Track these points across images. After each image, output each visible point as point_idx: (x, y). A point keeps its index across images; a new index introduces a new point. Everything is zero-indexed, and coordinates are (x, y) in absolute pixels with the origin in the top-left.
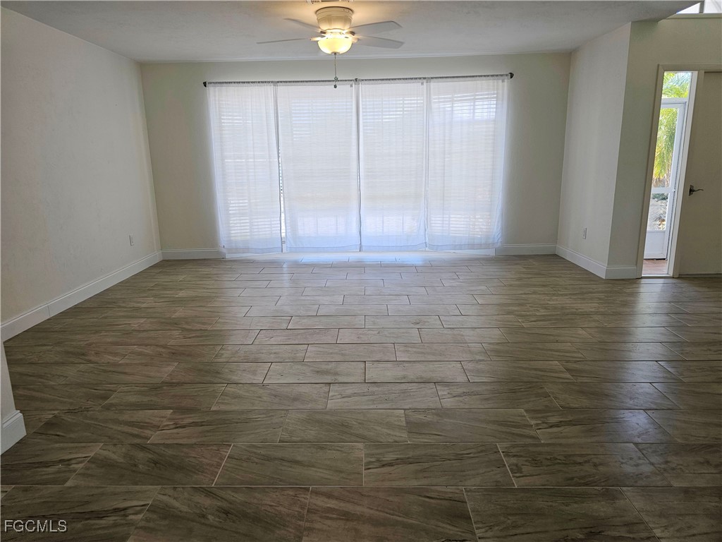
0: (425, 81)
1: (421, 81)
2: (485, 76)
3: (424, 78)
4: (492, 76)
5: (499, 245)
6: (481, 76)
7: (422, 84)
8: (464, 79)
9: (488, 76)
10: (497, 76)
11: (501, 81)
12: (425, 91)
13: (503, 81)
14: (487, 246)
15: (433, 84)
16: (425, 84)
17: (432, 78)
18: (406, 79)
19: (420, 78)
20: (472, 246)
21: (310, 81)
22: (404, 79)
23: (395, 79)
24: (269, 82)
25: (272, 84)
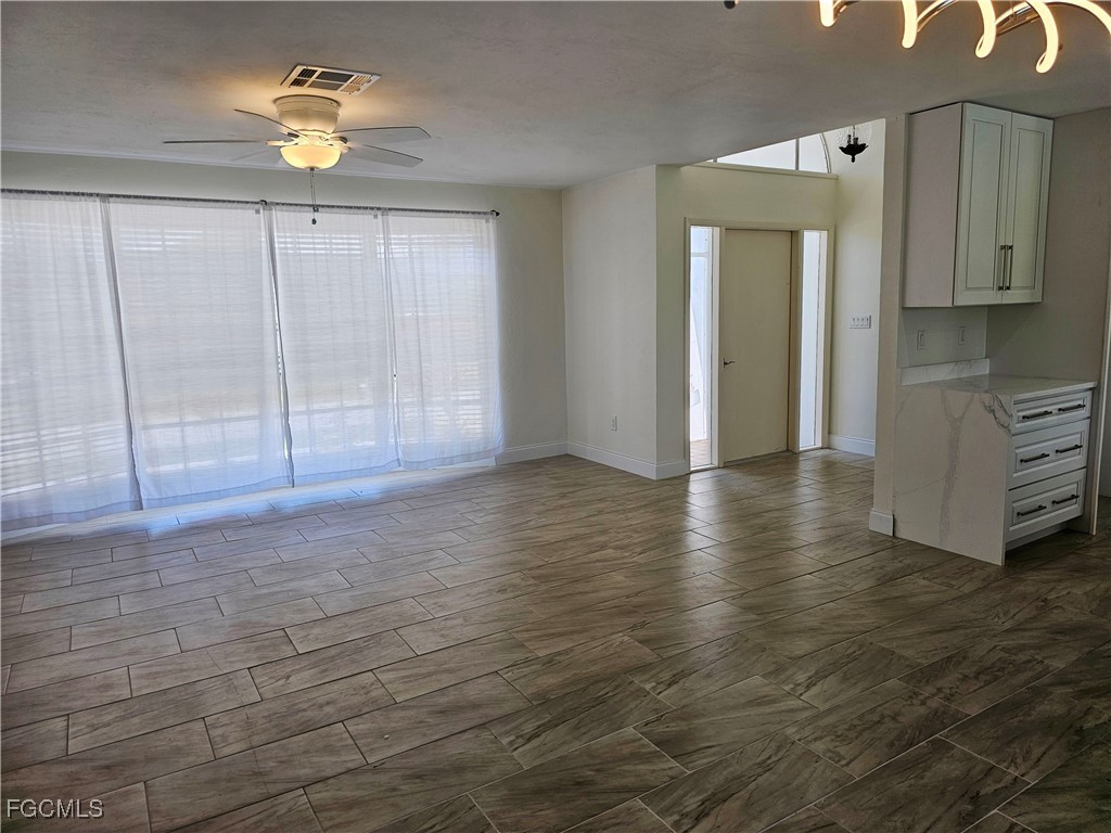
0: (379, 213)
1: (373, 212)
2: (463, 212)
3: (379, 209)
4: (474, 213)
5: (501, 450)
6: (459, 212)
7: (376, 216)
8: (419, 213)
9: (468, 212)
10: (479, 213)
11: (484, 221)
12: (381, 227)
13: (487, 221)
14: (486, 454)
15: (392, 218)
16: (380, 217)
17: (390, 209)
18: (351, 207)
19: (372, 208)
20: (467, 457)
21: (178, 199)
22: (346, 207)
23: (333, 207)
24: (91, 195)
25: (98, 199)
